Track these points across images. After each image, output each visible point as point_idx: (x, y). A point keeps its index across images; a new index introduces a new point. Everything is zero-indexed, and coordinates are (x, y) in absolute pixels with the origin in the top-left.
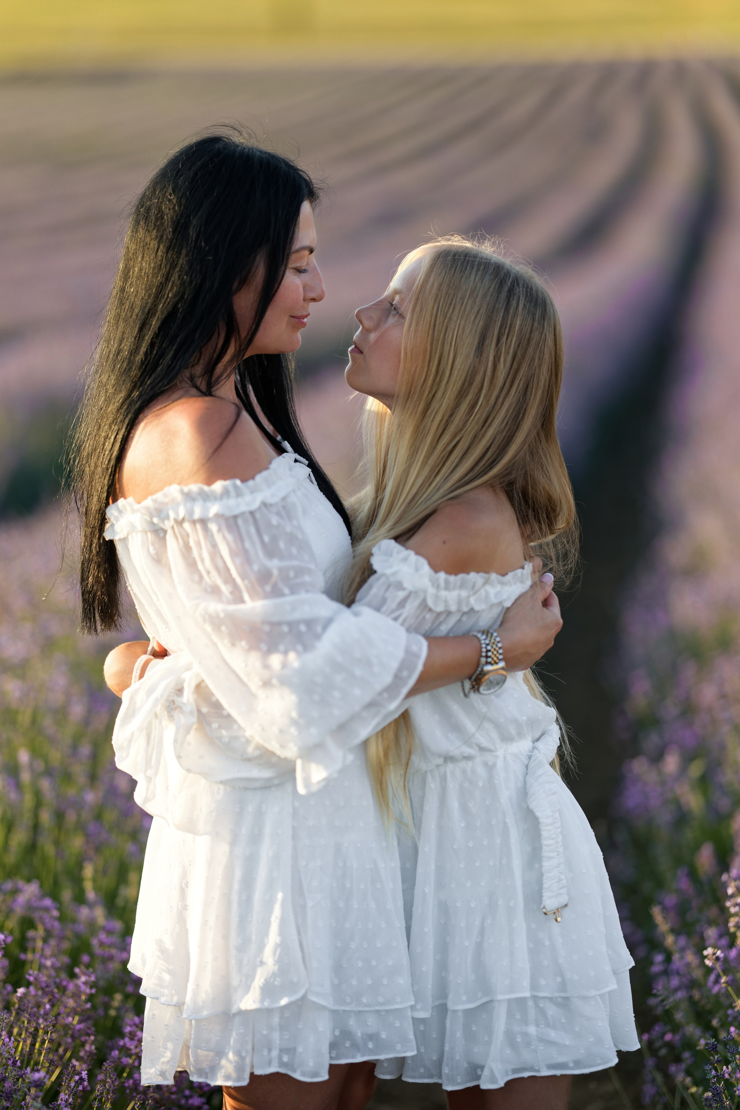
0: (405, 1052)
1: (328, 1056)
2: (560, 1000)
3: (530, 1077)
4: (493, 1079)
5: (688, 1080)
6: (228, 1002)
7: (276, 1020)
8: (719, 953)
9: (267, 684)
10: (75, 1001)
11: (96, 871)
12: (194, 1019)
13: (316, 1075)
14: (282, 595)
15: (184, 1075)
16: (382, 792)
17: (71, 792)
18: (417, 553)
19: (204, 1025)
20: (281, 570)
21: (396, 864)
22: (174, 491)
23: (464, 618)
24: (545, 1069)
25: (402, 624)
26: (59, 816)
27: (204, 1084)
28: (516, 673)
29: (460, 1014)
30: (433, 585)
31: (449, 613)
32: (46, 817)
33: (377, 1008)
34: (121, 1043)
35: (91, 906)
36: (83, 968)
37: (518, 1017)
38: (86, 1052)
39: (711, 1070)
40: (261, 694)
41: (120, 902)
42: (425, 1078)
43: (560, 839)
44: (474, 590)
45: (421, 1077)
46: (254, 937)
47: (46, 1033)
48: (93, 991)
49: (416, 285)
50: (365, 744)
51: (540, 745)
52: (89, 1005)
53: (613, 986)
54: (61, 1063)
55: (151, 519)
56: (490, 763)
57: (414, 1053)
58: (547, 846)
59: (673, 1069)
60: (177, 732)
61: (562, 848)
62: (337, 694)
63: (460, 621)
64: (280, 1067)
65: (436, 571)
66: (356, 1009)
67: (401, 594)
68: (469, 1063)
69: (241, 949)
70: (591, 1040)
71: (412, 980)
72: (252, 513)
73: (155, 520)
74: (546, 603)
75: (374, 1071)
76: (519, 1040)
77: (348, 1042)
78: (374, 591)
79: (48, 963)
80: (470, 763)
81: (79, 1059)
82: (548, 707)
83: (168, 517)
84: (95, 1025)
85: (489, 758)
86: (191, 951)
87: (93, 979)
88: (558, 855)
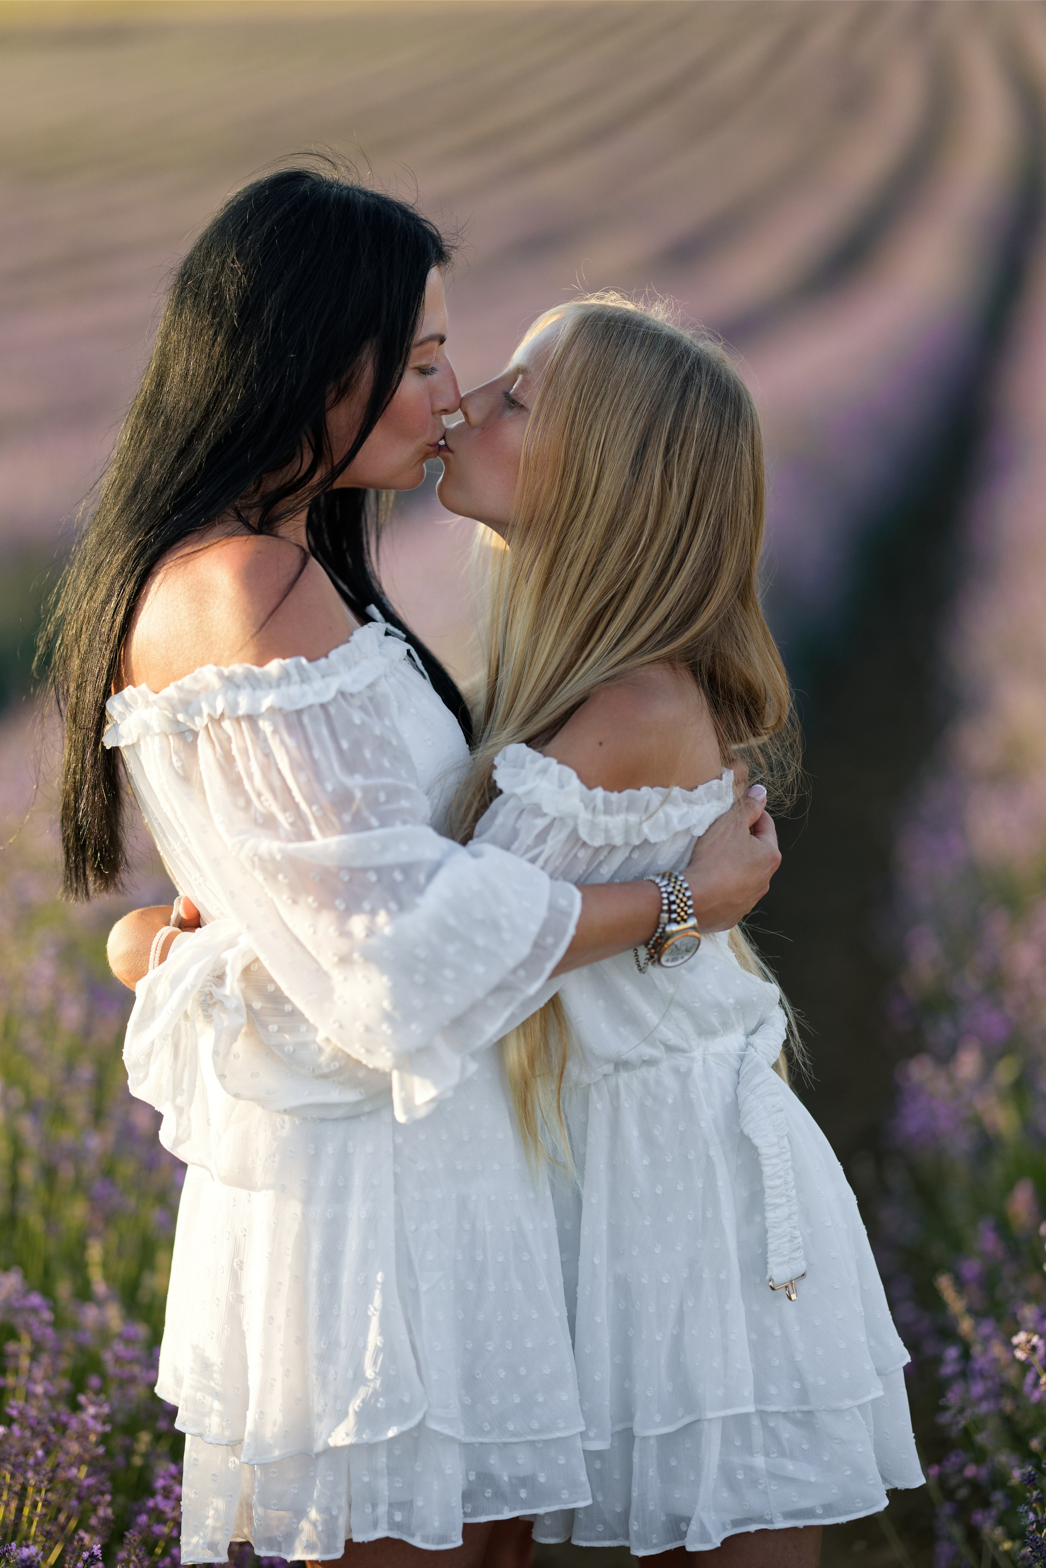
0: (575, 1502)
1: (462, 1511)
2: (799, 1415)
3: (757, 1531)
4: (704, 1536)
5: (999, 1532)
6: (308, 1435)
7: (382, 1460)
8: (1035, 1340)
9: (344, 960)
10: (81, 1444)
11: (106, 1253)
12: (257, 1464)
13: (443, 1539)
14: (369, 828)
15: (247, 1548)
16: (526, 1119)
17: (67, 1136)
18: (560, 762)
19: (274, 1472)
20: (365, 790)
21: (550, 1223)
22: (208, 674)
23: (635, 856)
24: (781, 1519)
25: (543, 868)
26: (49, 1173)
27: (278, 1561)
28: (716, 934)
29: (652, 1442)
30: (586, 808)
31: (613, 848)
32: (29, 1173)
33: (530, 1438)
34: (151, 1503)
35: (100, 1303)
36: (91, 1394)
37: (738, 1443)
38: (99, 1518)
39: (1027, 1512)
40: (337, 975)
41: (144, 1296)
42: (604, 1539)
43: (791, 1177)
44: (648, 812)
45: (598, 1539)
46: (343, 1339)
47: (39, 1491)
48: (108, 1428)
49: (549, 361)
50: (500, 1045)
51: (756, 1039)
52: (101, 1450)
53: (878, 1392)
54: (62, 1537)
55: (174, 715)
56: (682, 1070)
57: (589, 1502)
58: (772, 1188)
59: (978, 1517)
60: (217, 1039)
61: (794, 1191)
62: (448, 973)
63: (629, 858)
64: (390, 1529)
65: (590, 788)
66: (498, 1441)
67: (540, 823)
68: (668, 1515)
69: (326, 1357)
70: (848, 1473)
71: (581, 1395)
72: (323, 706)
73: (181, 717)
74: (755, 829)
75: (531, 1533)
76: (740, 1476)
77: (489, 1490)
78: (499, 820)
79: (39, 1389)
80: (653, 1070)
81: (89, 1529)
82: (768, 984)
83: (200, 713)
84: (113, 1479)
85: (681, 1061)
86: (249, 1364)
87: (106, 1410)
88: (788, 1201)
